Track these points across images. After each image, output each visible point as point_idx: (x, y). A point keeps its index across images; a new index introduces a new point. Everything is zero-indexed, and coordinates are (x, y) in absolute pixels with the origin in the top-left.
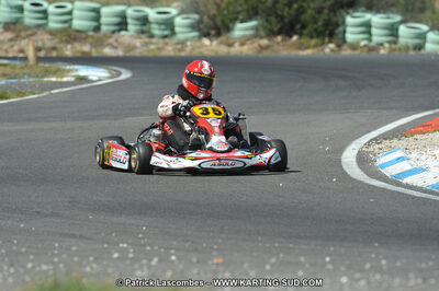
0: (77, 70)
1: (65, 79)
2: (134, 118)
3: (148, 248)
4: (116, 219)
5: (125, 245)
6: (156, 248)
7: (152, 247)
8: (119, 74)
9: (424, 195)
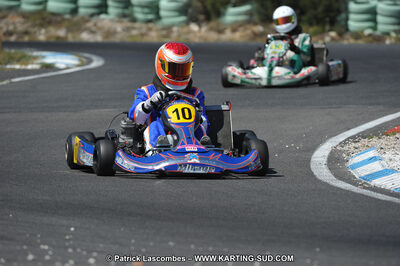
0: (44, 57)
1: (30, 67)
2: (96, 111)
3: (70, 250)
5: (46, 247)
6: (79, 250)
7: (74, 249)
8: (90, 61)
9: (388, 198)
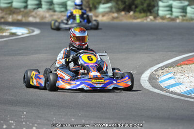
0: (11, 29)
3: (24, 123)
4: (12, 108)
5: (12, 122)
6: (28, 123)
7: (26, 123)
8: (33, 31)
